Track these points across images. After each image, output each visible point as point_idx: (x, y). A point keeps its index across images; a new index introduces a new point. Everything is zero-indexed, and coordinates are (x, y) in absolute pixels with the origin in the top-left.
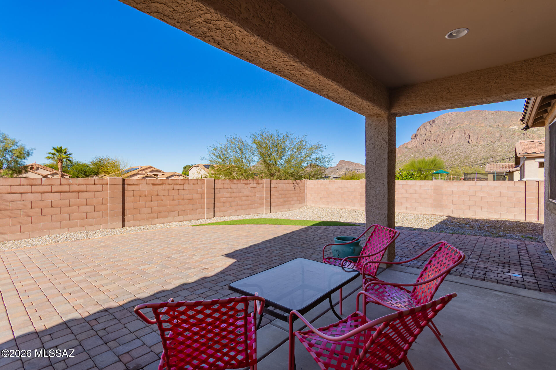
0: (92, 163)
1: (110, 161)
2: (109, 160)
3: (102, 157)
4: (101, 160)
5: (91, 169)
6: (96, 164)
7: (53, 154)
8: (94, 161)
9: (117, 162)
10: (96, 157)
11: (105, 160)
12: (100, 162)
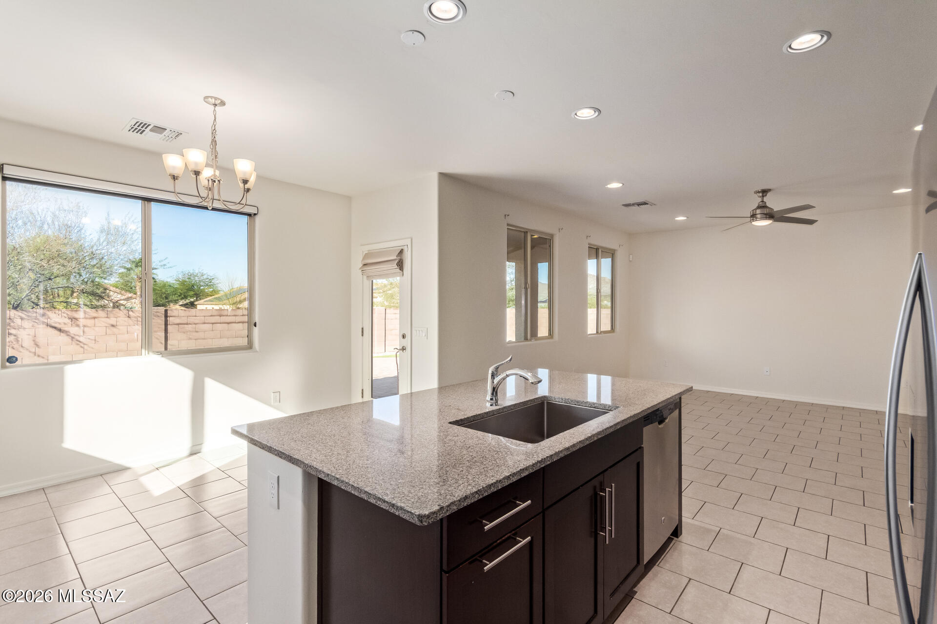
0: (176, 280)
1: (205, 277)
2: (202, 276)
3: (191, 272)
4: (190, 276)
5: (176, 289)
6: (183, 283)
7: (129, 269)
8: (181, 277)
9: (216, 279)
10: (182, 272)
11: (196, 276)
12: (190, 278)
